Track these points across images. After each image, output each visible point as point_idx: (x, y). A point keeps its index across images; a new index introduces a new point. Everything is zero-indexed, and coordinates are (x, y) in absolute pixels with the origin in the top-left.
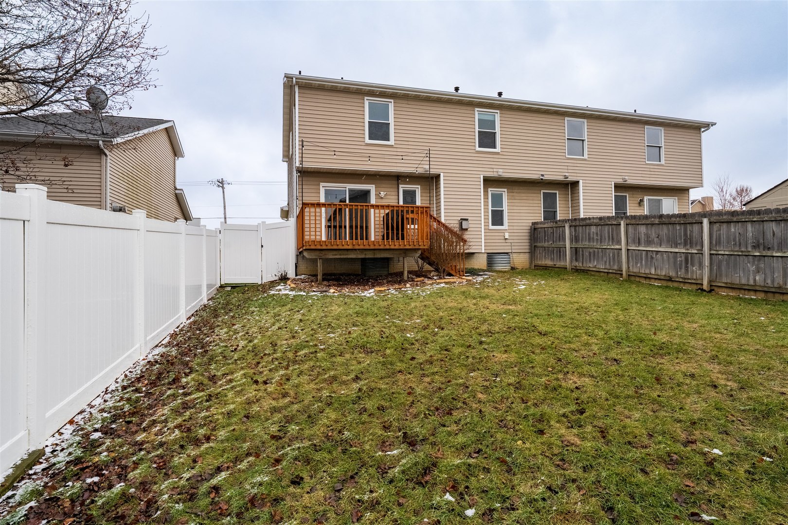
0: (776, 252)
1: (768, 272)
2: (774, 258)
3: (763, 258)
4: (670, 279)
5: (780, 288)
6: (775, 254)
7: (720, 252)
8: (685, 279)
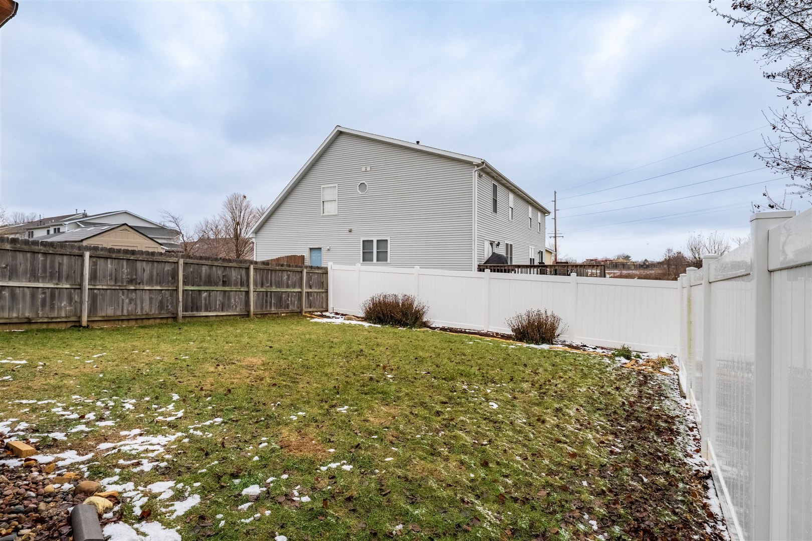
0: (147, 286)
1: (139, 302)
2: (144, 291)
3: (134, 291)
4: (29, 322)
5: (147, 314)
6: (146, 288)
7: (97, 287)
8: (52, 318)
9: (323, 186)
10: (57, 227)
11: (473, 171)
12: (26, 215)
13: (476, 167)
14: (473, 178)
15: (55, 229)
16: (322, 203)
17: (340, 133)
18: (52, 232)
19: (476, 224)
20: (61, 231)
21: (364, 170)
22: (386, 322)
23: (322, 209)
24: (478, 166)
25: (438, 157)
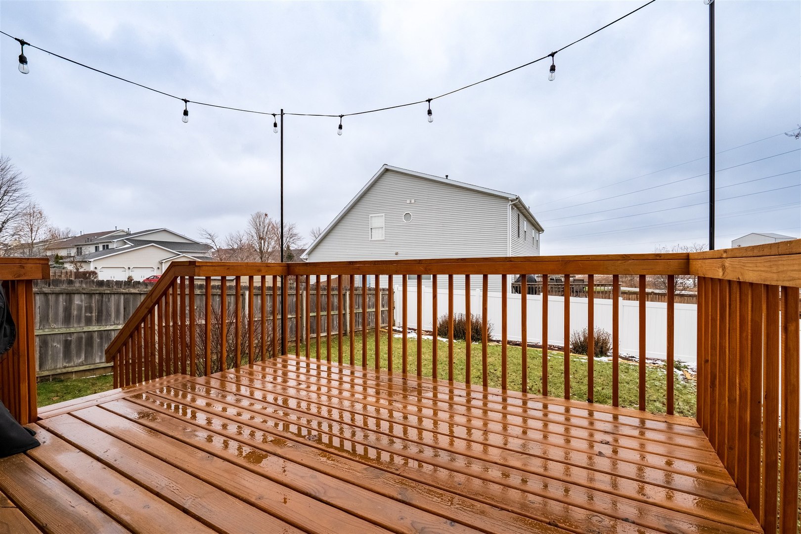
9: (371, 215)
10: (105, 244)
11: (508, 205)
12: (61, 230)
13: (510, 201)
14: (508, 211)
15: (104, 246)
16: (370, 229)
17: (387, 170)
18: (101, 248)
19: (510, 249)
20: (110, 248)
21: (409, 202)
22: (459, 337)
23: (370, 235)
24: (512, 201)
25: (476, 193)
